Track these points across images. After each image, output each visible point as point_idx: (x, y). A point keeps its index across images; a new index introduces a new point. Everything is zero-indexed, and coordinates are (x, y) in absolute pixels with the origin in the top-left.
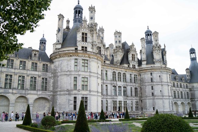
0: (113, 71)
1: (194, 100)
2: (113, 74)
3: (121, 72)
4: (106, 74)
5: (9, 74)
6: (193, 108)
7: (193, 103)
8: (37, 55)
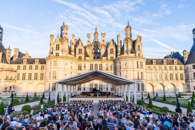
0: (90, 64)
1: (188, 81)
2: (91, 66)
3: (97, 63)
4: (85, 66)
5: (24, 73)
6: (188, 89)
7: (188, 84)
8: (38, 61)
